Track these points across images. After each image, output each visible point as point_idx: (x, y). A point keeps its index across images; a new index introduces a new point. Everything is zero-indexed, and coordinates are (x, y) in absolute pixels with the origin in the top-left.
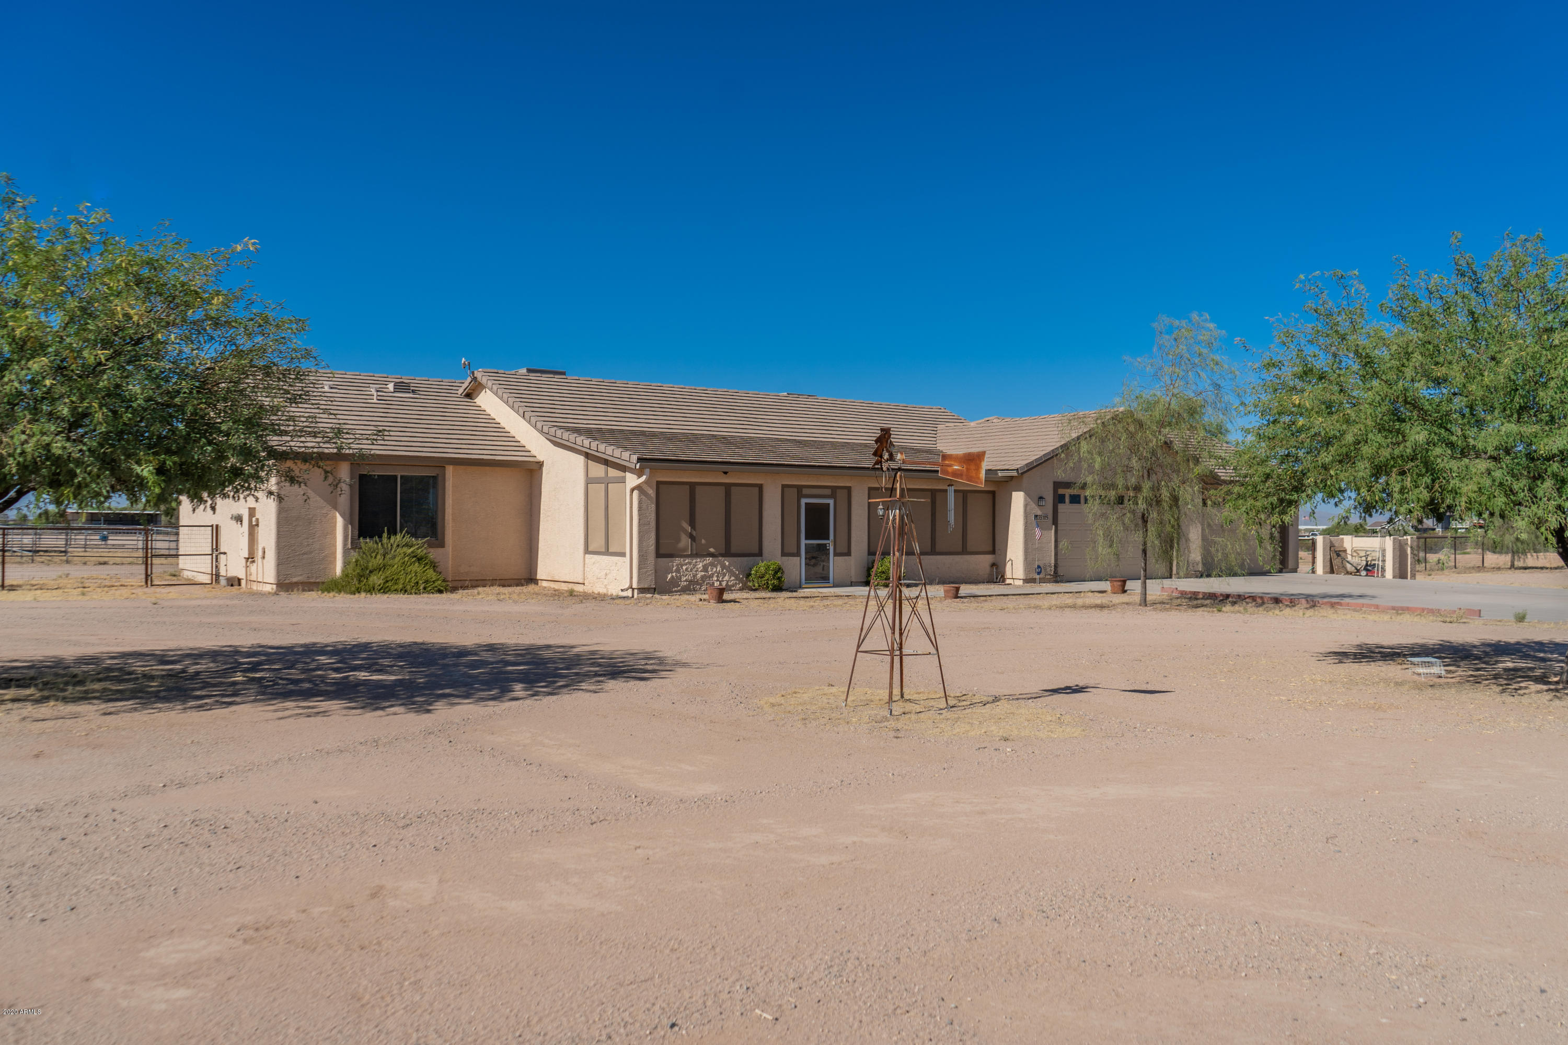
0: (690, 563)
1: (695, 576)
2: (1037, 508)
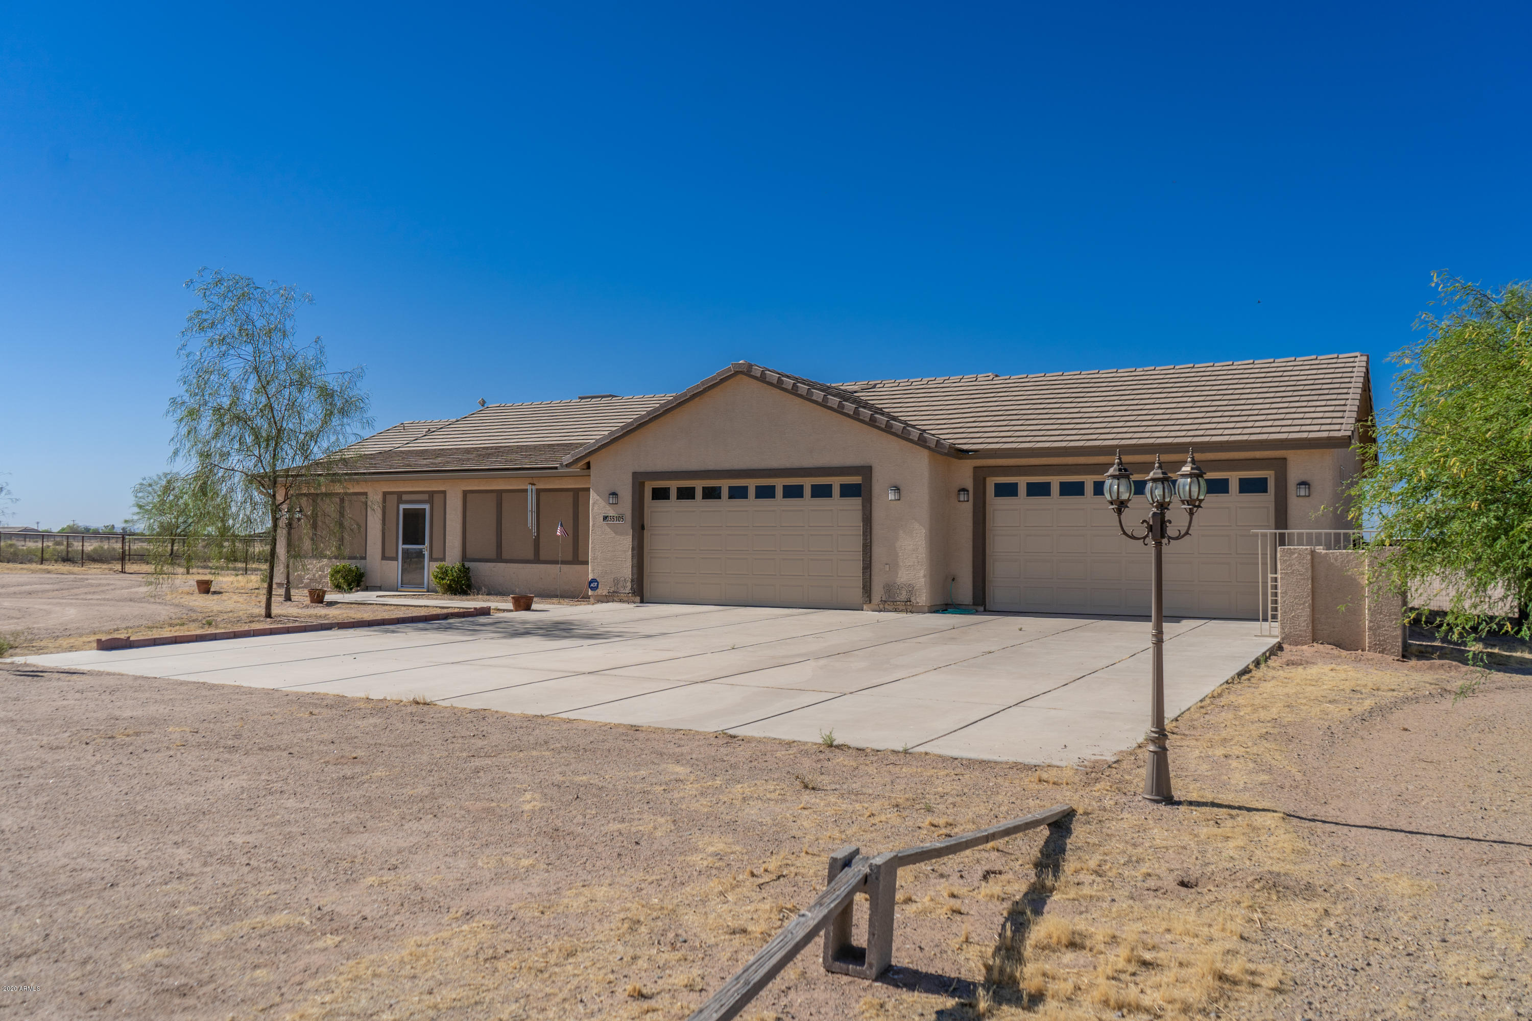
0: (311, 564)
1: (314, 575)
2: (608, 508)
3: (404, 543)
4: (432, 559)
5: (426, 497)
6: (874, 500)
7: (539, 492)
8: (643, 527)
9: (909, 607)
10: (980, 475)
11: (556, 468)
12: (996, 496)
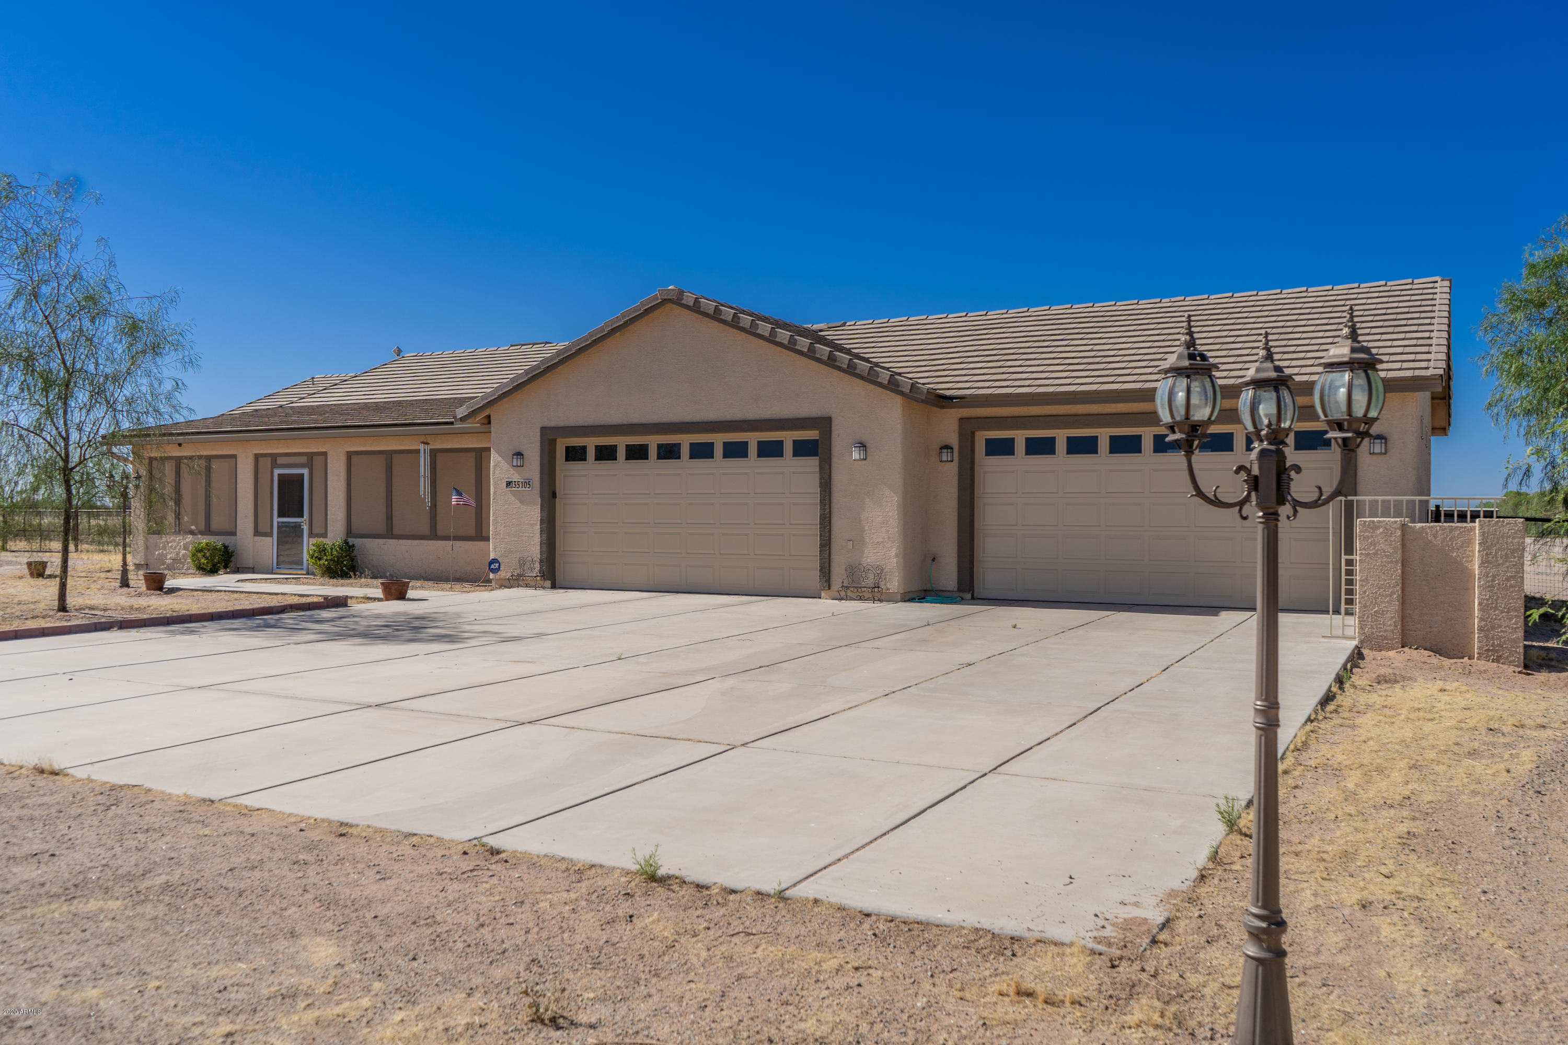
0: (174, 541)
1: (178, 554)
2: (512, 471)
3: (280, 516)
4: (311, 535)
5: (303, 460)
6: (835, 460)
7: (434, 453)
8: (554, 495)
9: (876, 594)
10: (967, 428)
11: (452, 423)
12: (987, 454)
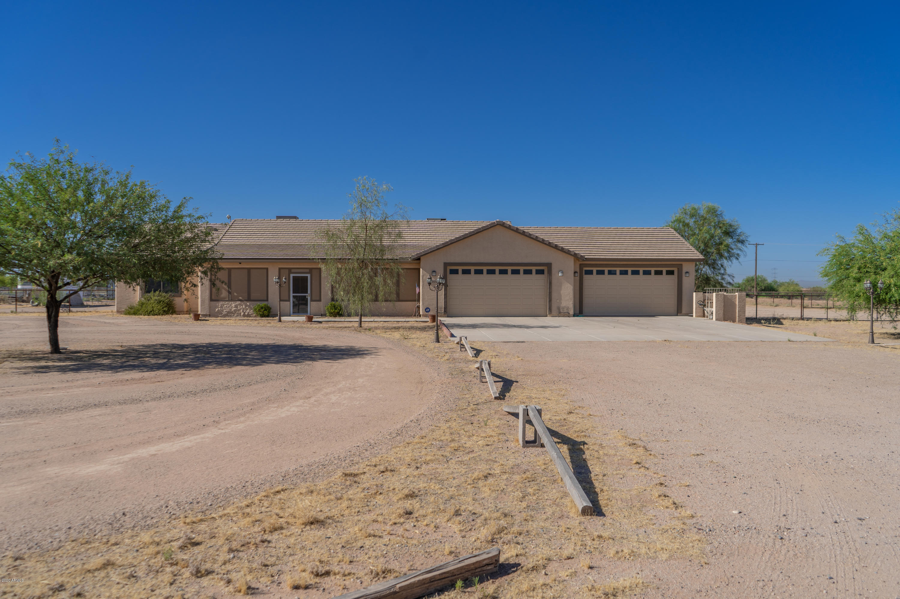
0: (228, 304)
1: (230, 310)
3: (293, 293)
4: (312, 300)
5: (308, 271)
6: (553, 276)
8: (447, 286)
9: (565, 314)
10: (581, 267)
12: (584, 274)
